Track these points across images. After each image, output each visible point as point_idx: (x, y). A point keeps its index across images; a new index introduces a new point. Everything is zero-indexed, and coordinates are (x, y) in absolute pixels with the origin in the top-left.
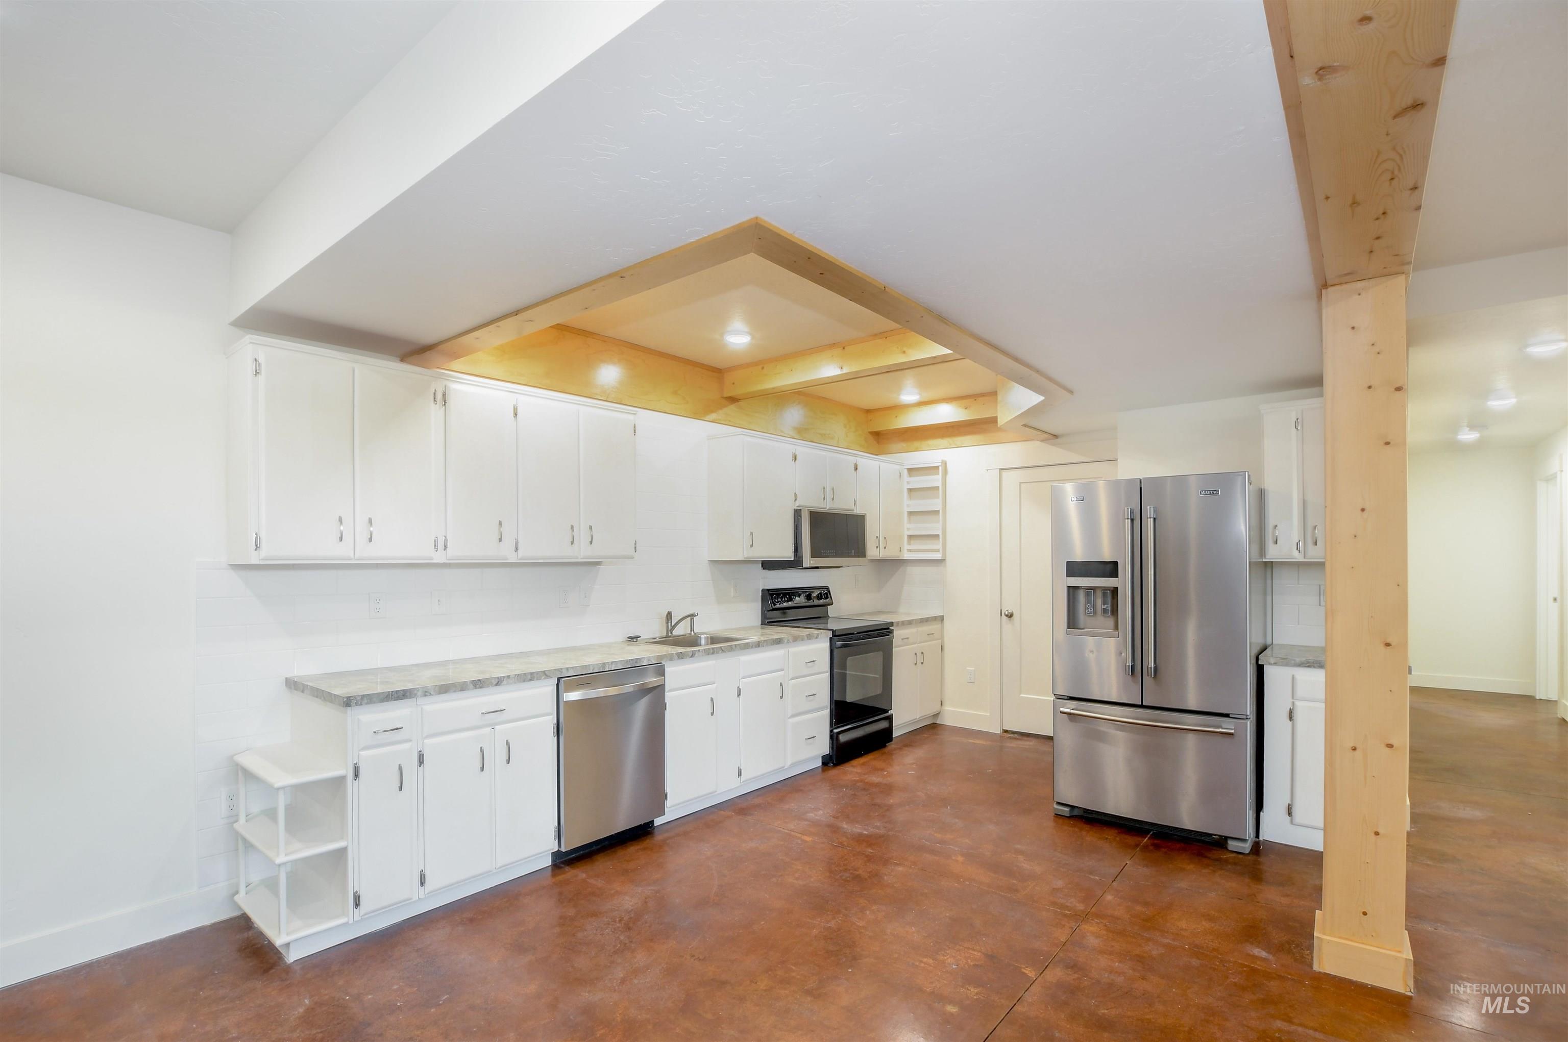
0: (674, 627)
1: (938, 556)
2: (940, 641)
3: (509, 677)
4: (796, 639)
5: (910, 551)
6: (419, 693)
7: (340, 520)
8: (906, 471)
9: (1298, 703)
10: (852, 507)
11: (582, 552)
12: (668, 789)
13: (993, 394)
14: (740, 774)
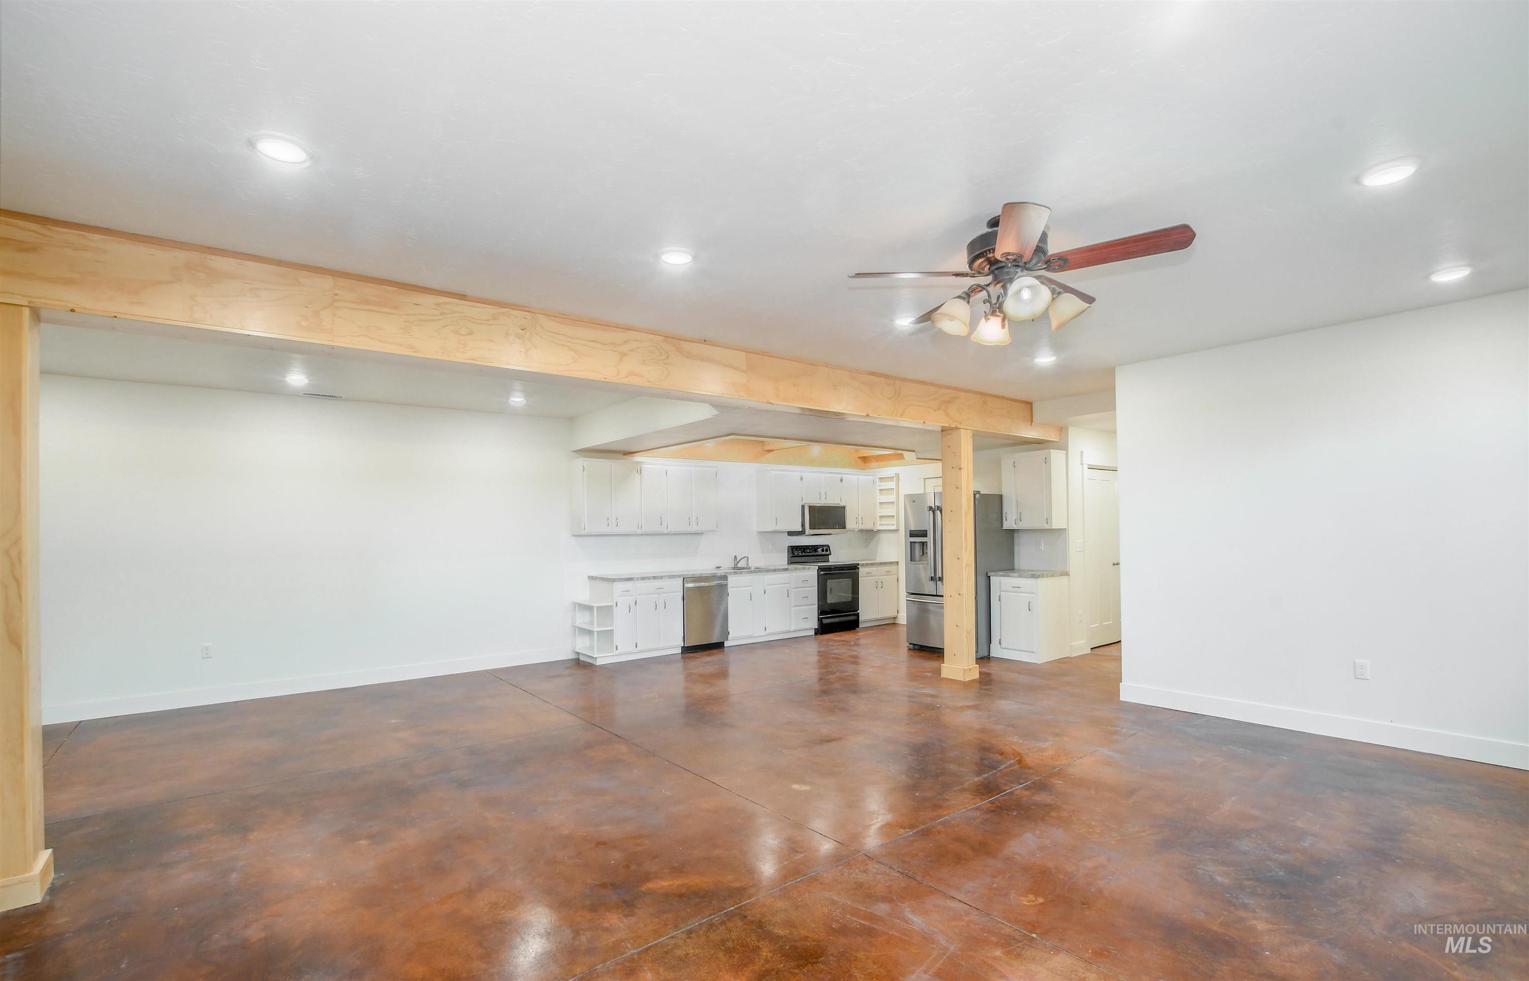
0: (738, 563)
1: (894, 528)
2: (896, 576)
3: (665, 576)
4: (796, 569)
5: (880, 525)
6: (635, 580)
7: (608, 519)
8: (878, 479)
9: (1002, 593)
10: (839, 502)
11: (694, 528)
12: (730, 630)
14: (765, 630)
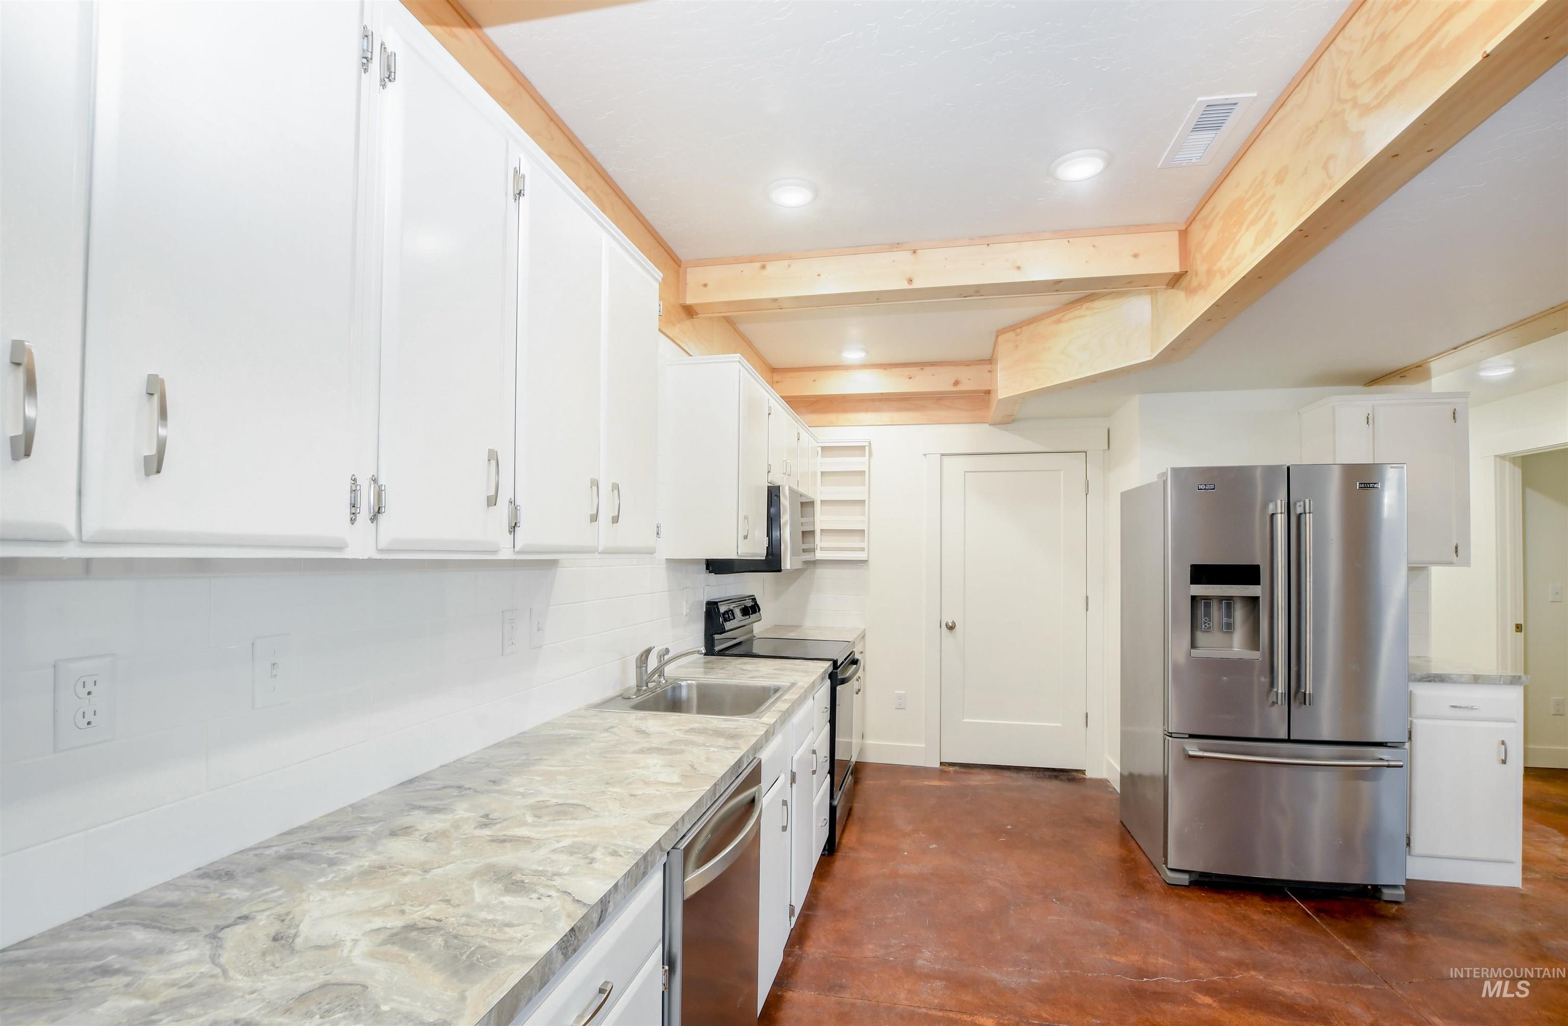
1: (863, 556)
5: (823, 549)
8: (820, 449)
13: (990, 361)
